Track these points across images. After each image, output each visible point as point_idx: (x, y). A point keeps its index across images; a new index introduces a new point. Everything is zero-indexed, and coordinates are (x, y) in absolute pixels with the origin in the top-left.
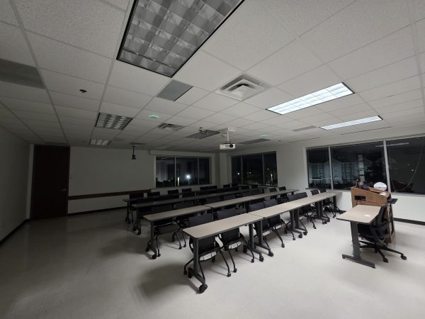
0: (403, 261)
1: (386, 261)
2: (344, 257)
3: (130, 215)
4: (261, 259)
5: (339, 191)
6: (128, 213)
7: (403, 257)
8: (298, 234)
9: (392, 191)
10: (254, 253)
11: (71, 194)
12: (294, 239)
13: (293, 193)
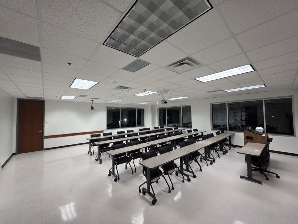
0: (278, 179)
1: (267, 179)
2: (242, 177)
3: (92, 149)
4: (189, 180)
5: (233, 132)
6: (90, 148)
7: (278, 177)
8: (210, 162)
9: (267, 132)
10: (184, 176)
11: (46, 134)
12: (207, 165)
13: (202, 133)
